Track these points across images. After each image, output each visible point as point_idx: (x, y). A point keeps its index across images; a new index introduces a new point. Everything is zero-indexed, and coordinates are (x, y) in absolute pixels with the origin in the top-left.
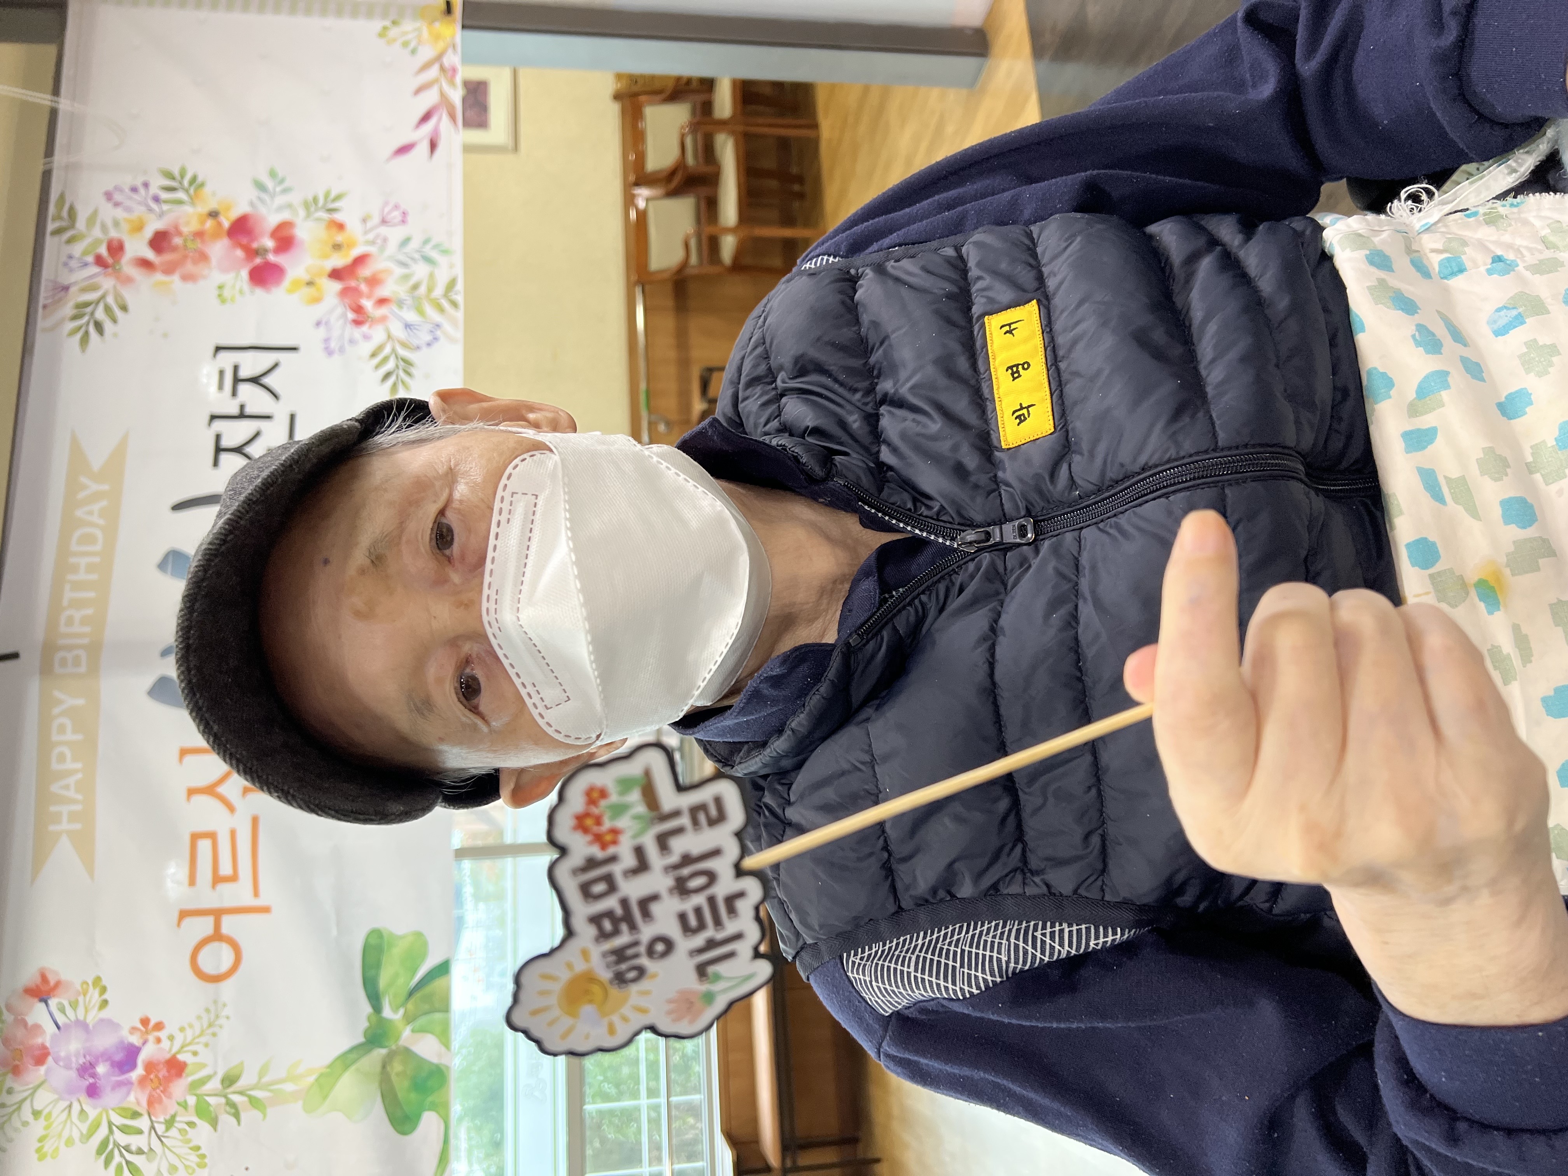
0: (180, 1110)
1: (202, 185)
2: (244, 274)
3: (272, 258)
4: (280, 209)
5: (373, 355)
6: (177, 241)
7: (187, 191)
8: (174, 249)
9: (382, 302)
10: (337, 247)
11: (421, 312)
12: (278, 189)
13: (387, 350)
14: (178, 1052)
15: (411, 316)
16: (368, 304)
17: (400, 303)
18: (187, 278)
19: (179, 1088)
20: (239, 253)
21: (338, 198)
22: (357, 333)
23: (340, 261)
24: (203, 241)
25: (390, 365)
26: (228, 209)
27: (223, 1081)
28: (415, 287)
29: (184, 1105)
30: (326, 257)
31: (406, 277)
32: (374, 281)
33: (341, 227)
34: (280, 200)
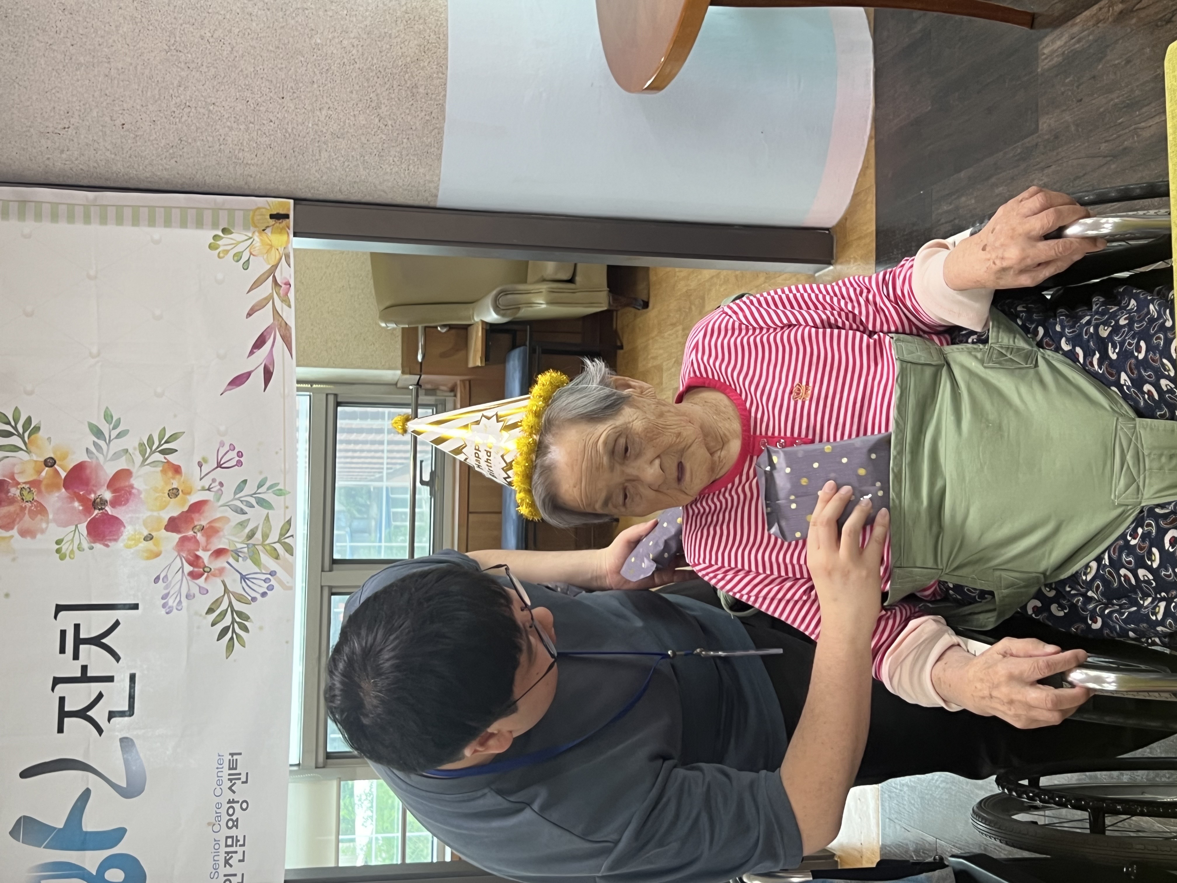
1: (37, 429)
2: (83, 528)
3: (108, 509)
4: (117, 456)
5: (210, 611)
6: (14, 492)
7: (22, 437)
8: (12, 501)
9: (219, 553)
10: (174, 493)
11: (257, 562)
12: (114, 433)
13: (224, 605)
15: (247, 566)
16: (205, 556)
17: (237, 554)
18: (24, 533)
20: (76, 504)
21: (174, 437)
22: (194, 586)
23: (175, 509)
24: (40, 492)
25: (227, 621)
26: (64, 457)
28: (251, 535)
30: (163, 507)
31: (242, 525)
32: (211, 531)
33: (177, 470)
34: (117, 445)
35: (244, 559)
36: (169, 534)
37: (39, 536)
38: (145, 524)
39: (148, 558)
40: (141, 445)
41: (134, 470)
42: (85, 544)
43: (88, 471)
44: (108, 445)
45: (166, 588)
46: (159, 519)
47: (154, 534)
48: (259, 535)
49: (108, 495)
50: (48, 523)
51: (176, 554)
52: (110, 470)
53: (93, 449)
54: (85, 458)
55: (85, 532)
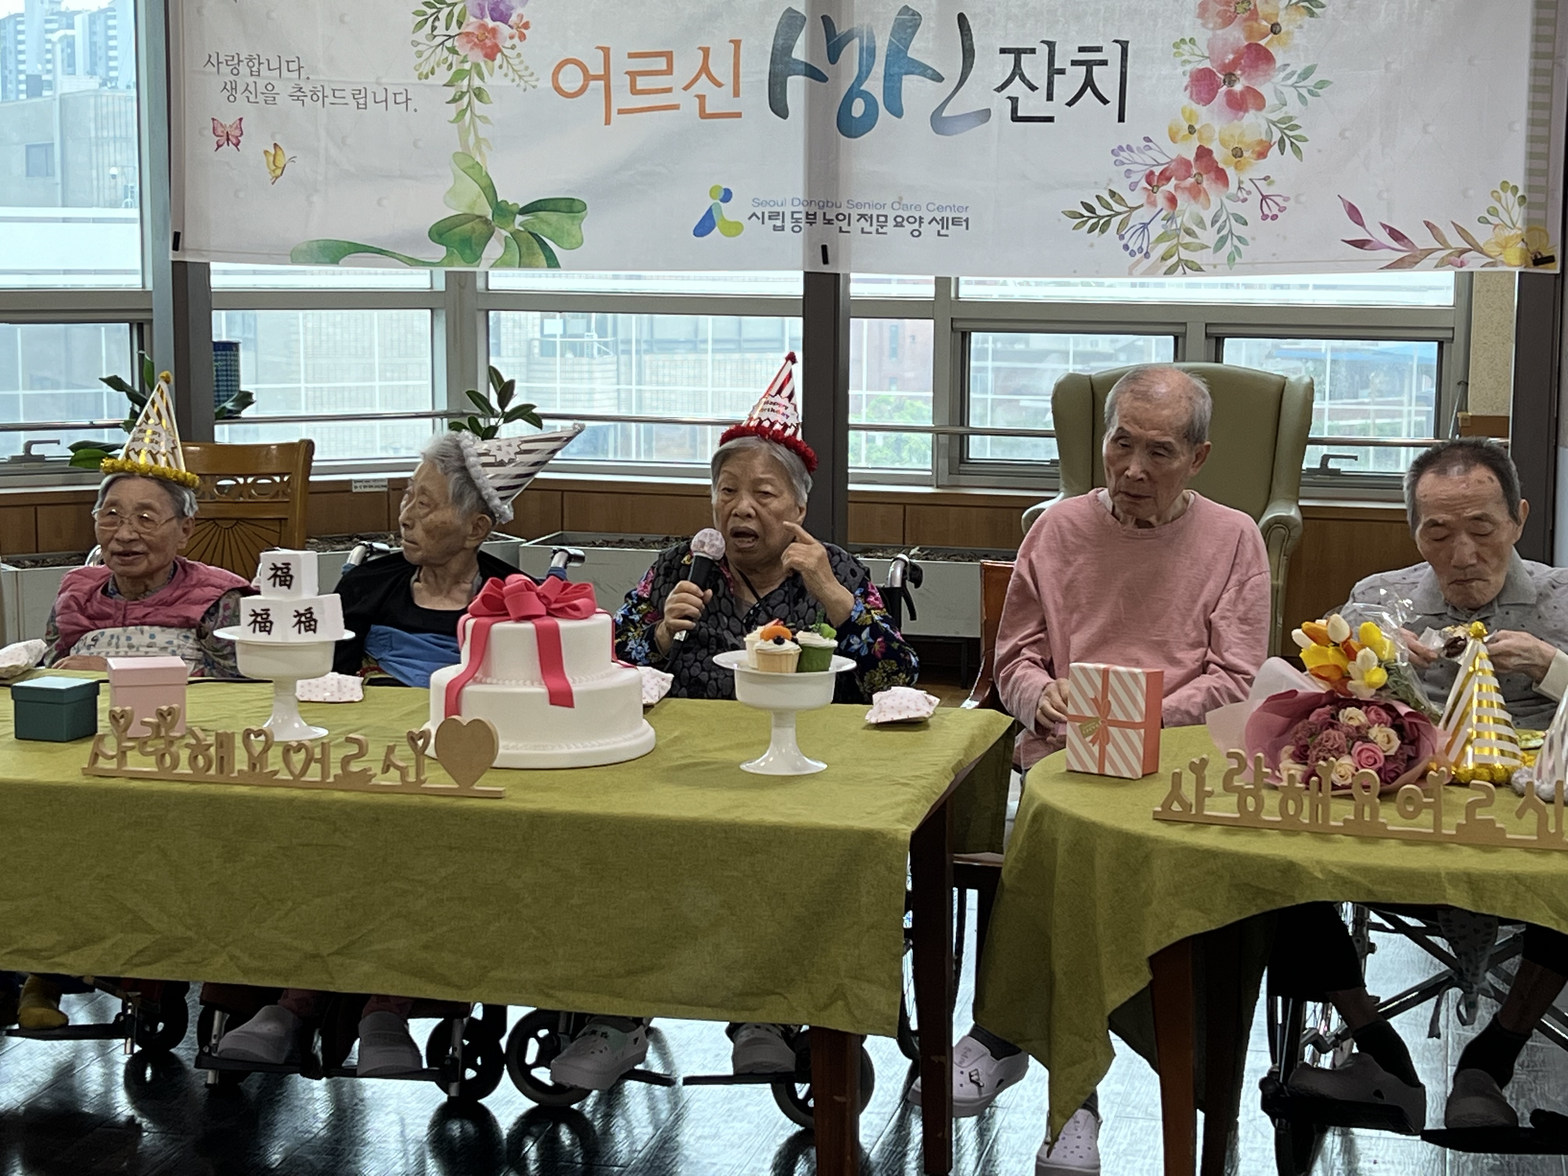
0: (461, 58)
14: (503, 54)
19: (477, 56)
27: (479, 88)
29: (464, 61)
35: (1163, 226)
36: (1195, 151)
37: (1200, 21)
38: (1207, 125)
39: (1170, 130)
40: (1291, 119)
41: (1263, 113)
42: (1188, 68)
43: (1265, 67)
44: (1292, 86)
45: (1138, 148)
46: (1210, 139)
47: (1196, 135)
48: (1188, 239)
49: (1238, 87)
50: (1213, 29)
51: (1174, 157)
52: (1265, 89)
53: (1289, 70)
54: (1279, 63)
55: (1201, 66)
